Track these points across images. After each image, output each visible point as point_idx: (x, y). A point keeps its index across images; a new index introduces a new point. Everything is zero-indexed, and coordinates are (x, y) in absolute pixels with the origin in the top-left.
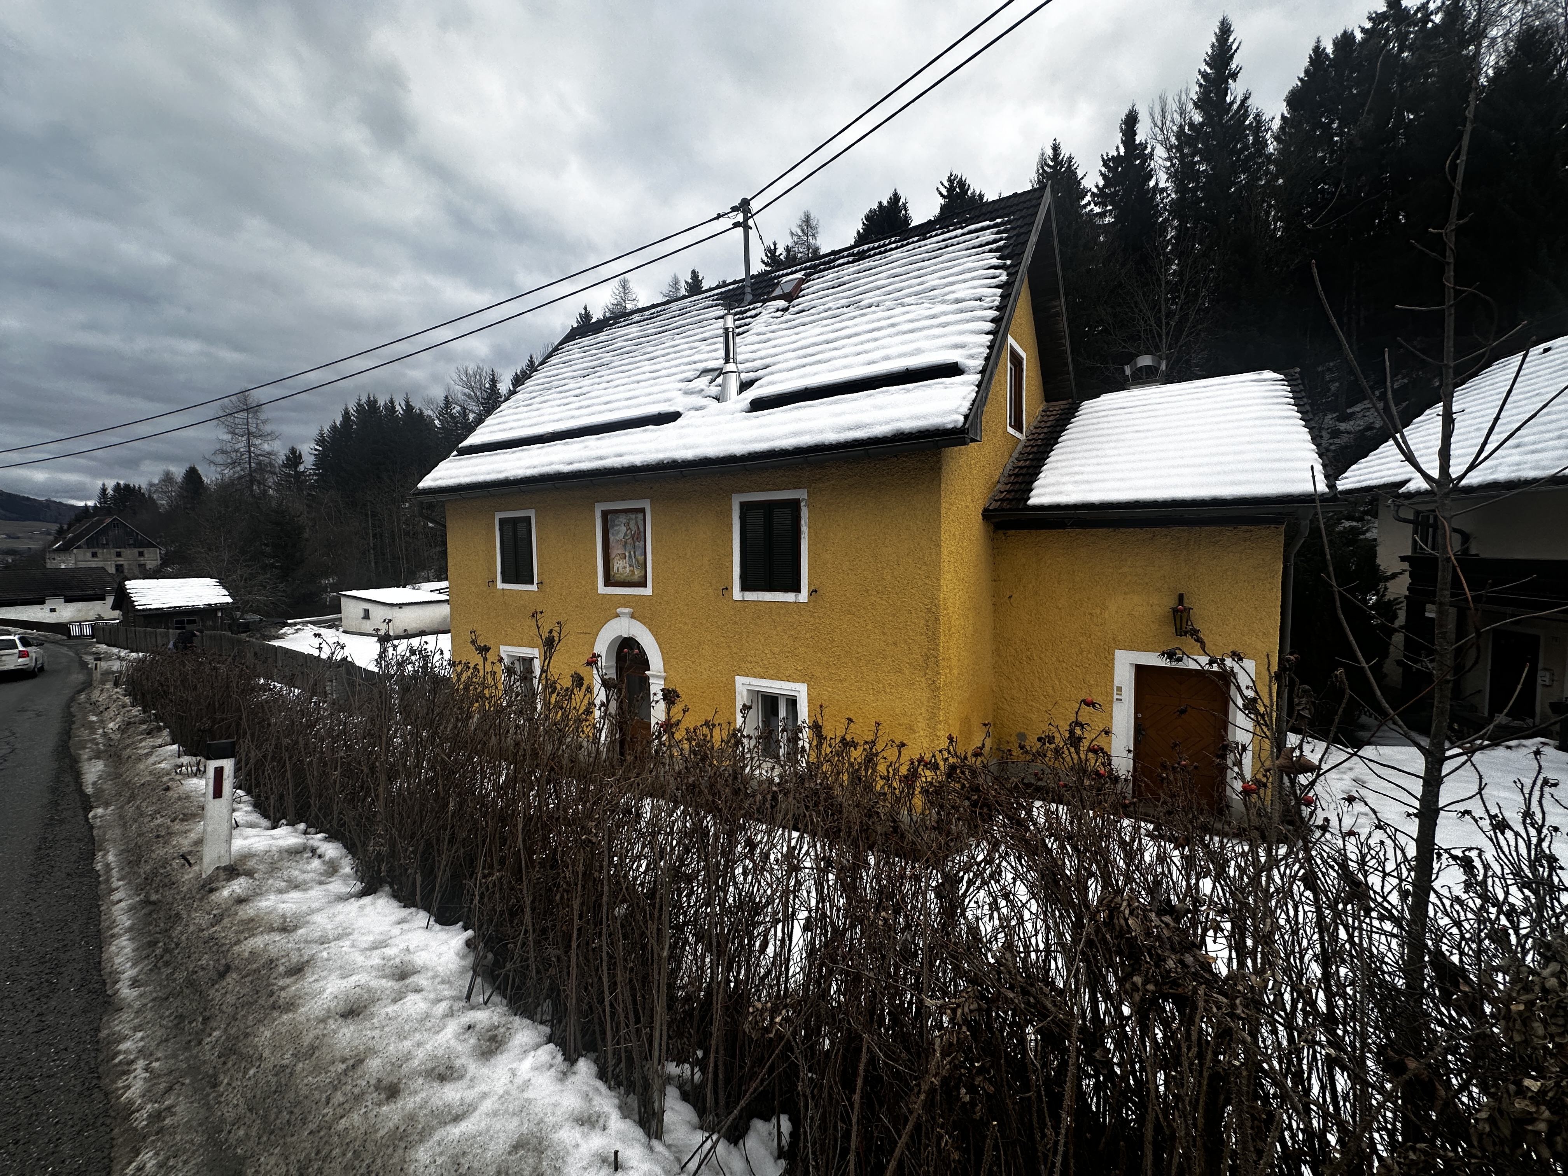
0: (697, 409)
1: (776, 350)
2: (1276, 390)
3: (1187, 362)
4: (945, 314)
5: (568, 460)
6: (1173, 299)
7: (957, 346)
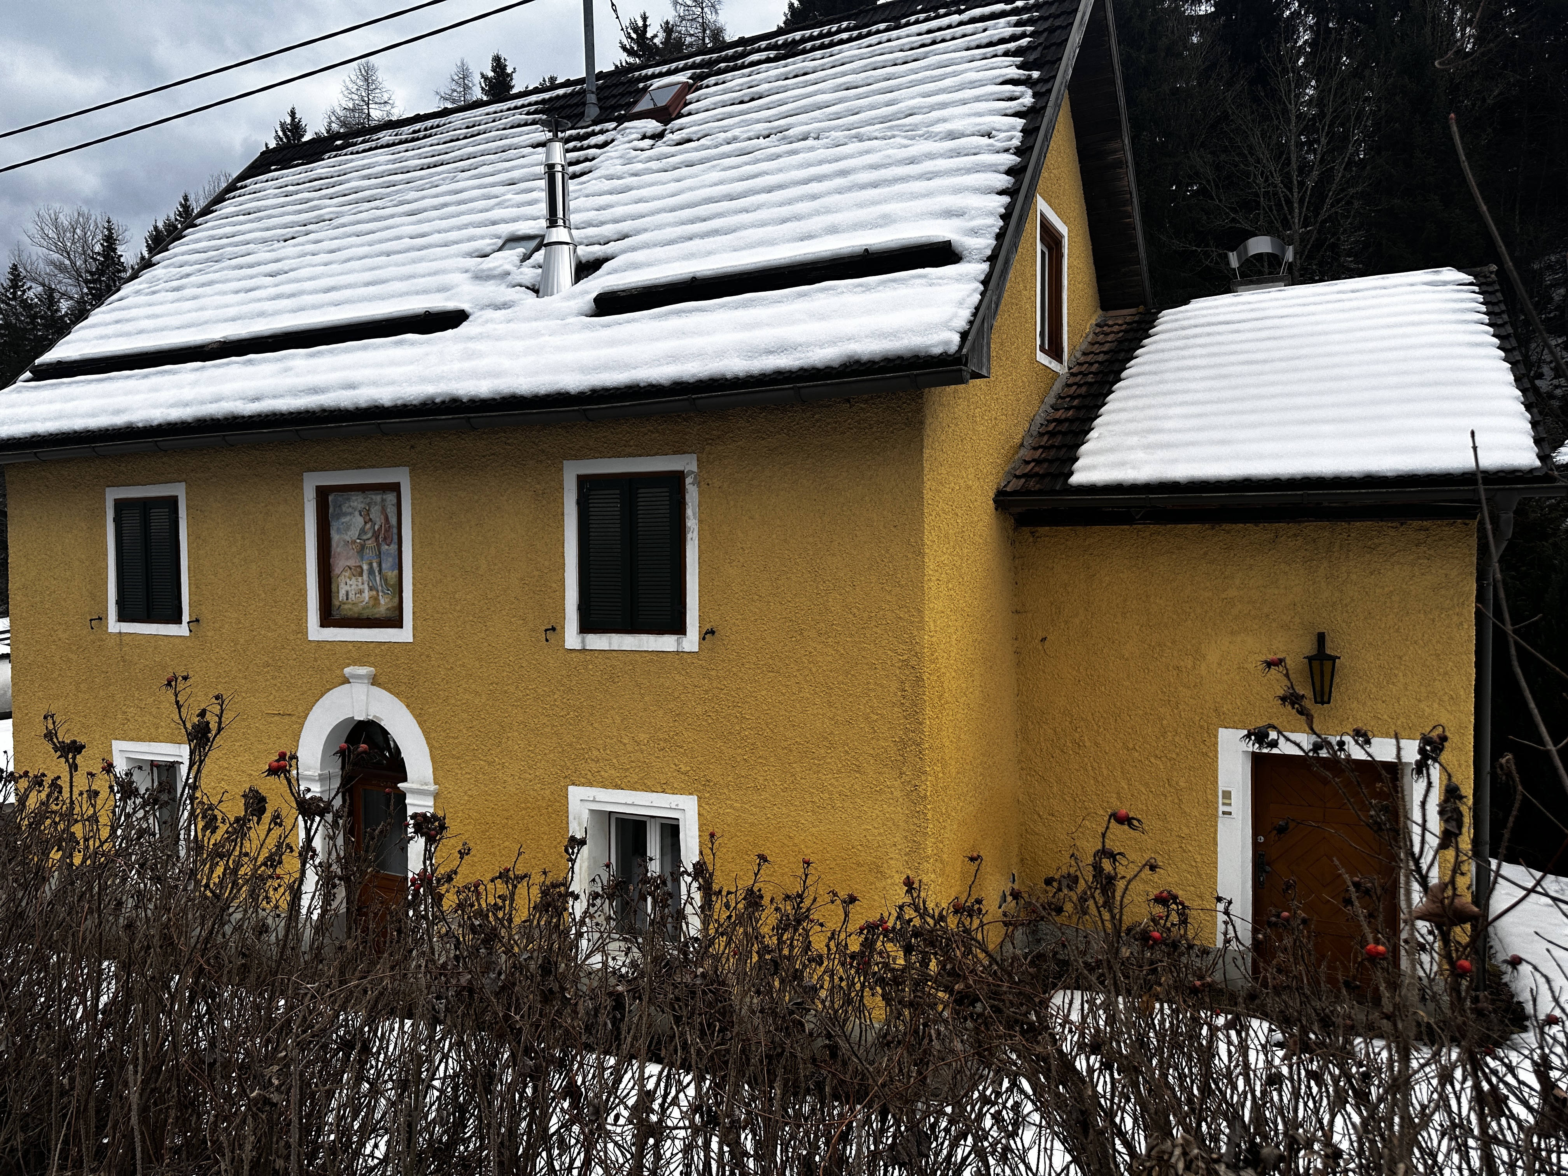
0: (497, 307)
1: (642, 207)
2: (1462, 300)
3: (1334, 247)
4: (930, 156)
5: (251, 393)
6: (1310, 143)
7: (949, 214)
